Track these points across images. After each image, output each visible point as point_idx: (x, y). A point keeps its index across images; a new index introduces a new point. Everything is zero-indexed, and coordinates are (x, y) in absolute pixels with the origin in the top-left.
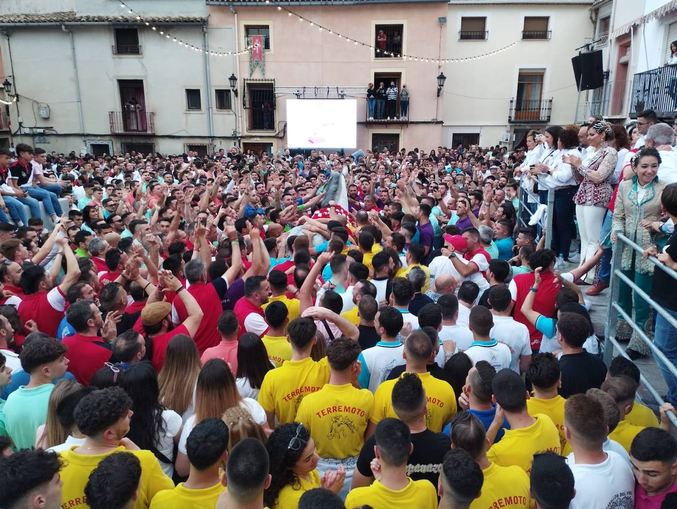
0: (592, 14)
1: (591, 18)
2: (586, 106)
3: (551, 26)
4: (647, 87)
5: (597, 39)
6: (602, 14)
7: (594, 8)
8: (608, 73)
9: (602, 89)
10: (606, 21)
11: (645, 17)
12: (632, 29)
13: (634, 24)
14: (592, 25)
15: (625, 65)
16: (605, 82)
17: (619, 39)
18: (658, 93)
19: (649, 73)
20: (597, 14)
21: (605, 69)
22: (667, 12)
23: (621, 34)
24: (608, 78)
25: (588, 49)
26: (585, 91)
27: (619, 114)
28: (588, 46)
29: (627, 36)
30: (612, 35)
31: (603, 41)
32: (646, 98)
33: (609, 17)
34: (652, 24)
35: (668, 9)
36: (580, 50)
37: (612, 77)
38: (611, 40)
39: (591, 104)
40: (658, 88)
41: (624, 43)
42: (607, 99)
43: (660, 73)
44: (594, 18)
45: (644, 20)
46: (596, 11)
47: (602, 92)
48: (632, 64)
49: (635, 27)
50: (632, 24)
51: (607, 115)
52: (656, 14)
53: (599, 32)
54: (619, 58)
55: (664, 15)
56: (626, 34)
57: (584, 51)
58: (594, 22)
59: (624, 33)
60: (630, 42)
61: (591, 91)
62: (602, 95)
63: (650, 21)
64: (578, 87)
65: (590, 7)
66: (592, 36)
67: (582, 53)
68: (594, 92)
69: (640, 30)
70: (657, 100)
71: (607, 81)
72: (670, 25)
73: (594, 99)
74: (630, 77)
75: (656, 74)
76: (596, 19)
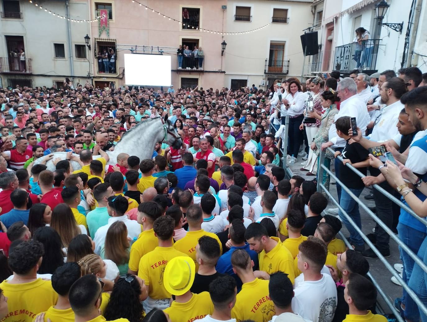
0: (312, 9)
1: (312, 11)
2: (309, 65)
3: (289, 15)
4: (342, 55)
5: (315, 25)
6: (318, 9)
7: (314, 5)
8: (321, 45)
9: (318, 55)
10: (320, 13)
11: (342, 12)
12: (335, 19)
13: (336, 17)
14: (313, 16)
15: (331, 41)
16: (319, 51)
17: (328, 25)
18: (348, 59)
19: (343, 46)
20: (315, 9)
21: (319, 43)
22: (354, 10)
23: (328, 22)
24: (321, 48)
25: (310, 30)
26: (308, 56)
27: (327, 71)
28: (309, 28)
29: (332, 23)
30: (324, 23)
31: (318, 26)
32: (342, 62)
33: (322, 11)
34: (346, 17)
35: (355, 9)
36: (305, 31)
37: (323, 48)
38: (323, 26)
39: (311, 64)
40: (348, 56)
41: (330, 27)
42: (320, 61)
43: (350, 47)
44: (313, 11)
45: (342, 14)
46: (315, 7)
47: (318, 57)
48: (334, 41)
49: (337, 18)
50: (335, 17)
51: (320, 71)
52: (348, 11)
53: (317, 20)
54: (327, 37)
55: (352, 12)
56: (331, 22)
57: (307, 32)
58: (314, 14)
59: (330, 22)
60: (333, 27)
61: (312, 56)
62: (317, 59)
63: (344, 15)
64: (304, 53)
65: (312, 5)
66: (312, 23)
67: (306, 33)
68: (313, 57)
69: (339, 20)
70: (348, 63)
71: (320, 50)
72: (356, 18)
73: (313, 61)
74: (333, 49)
75: (348, 47)
76: (315, 12)
